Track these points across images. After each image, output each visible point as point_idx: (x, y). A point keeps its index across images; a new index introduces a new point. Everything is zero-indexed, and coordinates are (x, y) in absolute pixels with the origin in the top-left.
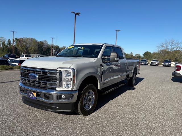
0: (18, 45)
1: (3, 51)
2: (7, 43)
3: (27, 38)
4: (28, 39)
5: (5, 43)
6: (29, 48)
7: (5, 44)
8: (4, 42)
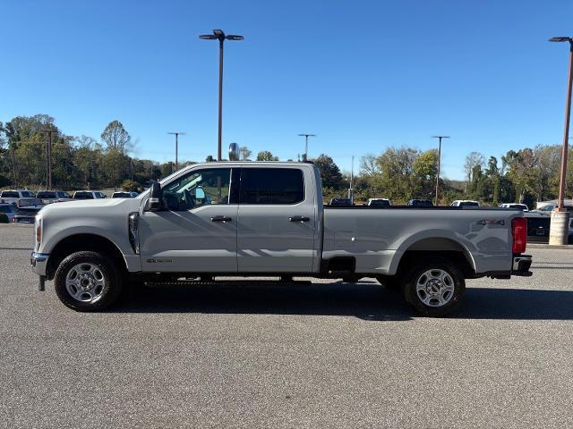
0: (514, 172)
1: (473, 190)
2: (485, 168)
3: (547, 147)
4: (552, 148)
5: (482, 168)
6: (549, 180)
7: (481, 172)
8: (479, 167)
